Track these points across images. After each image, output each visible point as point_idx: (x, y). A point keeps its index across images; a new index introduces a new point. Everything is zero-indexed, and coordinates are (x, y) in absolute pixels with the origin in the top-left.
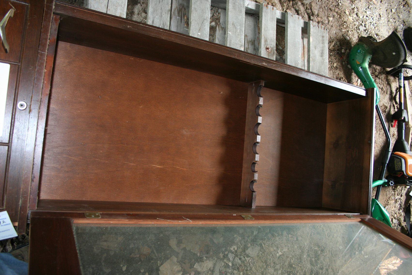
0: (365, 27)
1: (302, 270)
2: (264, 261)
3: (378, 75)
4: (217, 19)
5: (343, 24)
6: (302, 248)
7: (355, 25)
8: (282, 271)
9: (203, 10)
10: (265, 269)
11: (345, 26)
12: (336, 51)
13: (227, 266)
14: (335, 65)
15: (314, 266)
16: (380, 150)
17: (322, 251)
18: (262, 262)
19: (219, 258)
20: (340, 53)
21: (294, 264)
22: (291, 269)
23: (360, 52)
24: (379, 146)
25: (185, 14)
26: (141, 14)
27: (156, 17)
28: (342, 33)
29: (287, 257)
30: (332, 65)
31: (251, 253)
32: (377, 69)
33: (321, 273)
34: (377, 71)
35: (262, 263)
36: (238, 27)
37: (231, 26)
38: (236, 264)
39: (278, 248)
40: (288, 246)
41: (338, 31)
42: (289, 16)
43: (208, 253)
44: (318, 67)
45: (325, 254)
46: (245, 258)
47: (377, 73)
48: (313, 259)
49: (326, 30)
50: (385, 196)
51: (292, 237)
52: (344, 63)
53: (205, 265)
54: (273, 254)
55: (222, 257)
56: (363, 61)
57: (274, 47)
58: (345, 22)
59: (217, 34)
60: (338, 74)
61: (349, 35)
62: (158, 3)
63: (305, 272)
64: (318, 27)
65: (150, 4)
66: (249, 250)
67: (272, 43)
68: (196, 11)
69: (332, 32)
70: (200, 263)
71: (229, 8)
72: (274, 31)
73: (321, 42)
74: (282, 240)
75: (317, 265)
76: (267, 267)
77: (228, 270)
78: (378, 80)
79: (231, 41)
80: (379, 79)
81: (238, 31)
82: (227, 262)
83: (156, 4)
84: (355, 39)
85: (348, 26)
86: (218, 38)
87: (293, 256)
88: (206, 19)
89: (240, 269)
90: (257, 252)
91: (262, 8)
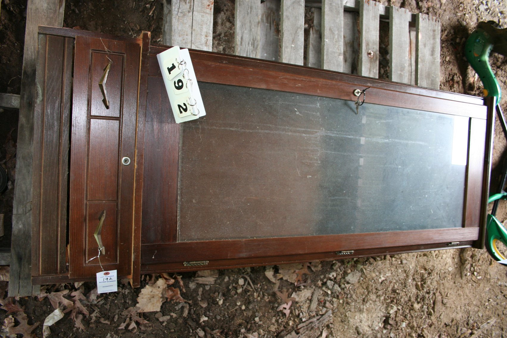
0: (487, 5)
1: (407, 295)
2: (365, 287)
3: (501, 66)
4: (310, 20)
5: (459, 6)
6: (407, 271)
7: (474, 4)
8: (384, 297)
9: (296, 17)
10: (366, 296)
11: (461, 9)
12: (449, 41)
13: (326, 294)
14: (448, 59)
15: (420, 291)
16: (500, 156)
17: (429, 273)
18: (364, 288)
19: (317, 286)
20: (453, 43)
21: (398, 289)
22: (394, 295)
23: (479, 42)
24: (498, 152)
25: (275, 19)
26: (225, 23)
27: (245, 32)
28: (458, 18)
29: (391, 282)
30: (444, 59)
31: (351, 280)
32: (499, 58)
33: (427, 297)
34: (500, 60)
35: (363, 290)
36: (336, 33)
37: (328, 33)
38: (336, 292)
39: (380, 273)
40: (392, 271)
41: (452, 16)
42: (394, 10)
43: (305, 282)
44: (427, 69)
45: (433, 277)
46: (344, 284)
47: (499, 64)
48: (419, 283)
49: (438, 21)
50: (504, 209)
51: (396, 261)
52: (458, 55)
53: (303, 295)
54: (375, 279)
55: (320, 285)
56: (483, 53)
57: (377, 51)
58: (461, 3)
59: (311, 39)
60: (451, 70)
61: (466, 19)
62: (246, 15)
63: (410, 297)
64: (429, 19)
65: (237, 18)
66: (349, 275)
67: (375, 47)
68: (289, 19)
69: (445, 18)
70: (298, 292)
71: (325, 11)
72: (376, 31)
73: (432, 38)
74: (385, 265)
75: (423, 289)
76: (368, 294)
77: (326, 298)
78: (500, 72)
79: (328, 49)
80: (502, 70)
81: (336, 37)
82: (326, 290)
83: (244, 17)
84: (472, 24)
85: (465, 7)
86: (312, 44)
87: (397, 281)
88: (300, 28)
89: (340, 297)
90: (358, 278)
91: (363, 5)
